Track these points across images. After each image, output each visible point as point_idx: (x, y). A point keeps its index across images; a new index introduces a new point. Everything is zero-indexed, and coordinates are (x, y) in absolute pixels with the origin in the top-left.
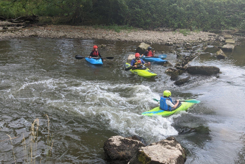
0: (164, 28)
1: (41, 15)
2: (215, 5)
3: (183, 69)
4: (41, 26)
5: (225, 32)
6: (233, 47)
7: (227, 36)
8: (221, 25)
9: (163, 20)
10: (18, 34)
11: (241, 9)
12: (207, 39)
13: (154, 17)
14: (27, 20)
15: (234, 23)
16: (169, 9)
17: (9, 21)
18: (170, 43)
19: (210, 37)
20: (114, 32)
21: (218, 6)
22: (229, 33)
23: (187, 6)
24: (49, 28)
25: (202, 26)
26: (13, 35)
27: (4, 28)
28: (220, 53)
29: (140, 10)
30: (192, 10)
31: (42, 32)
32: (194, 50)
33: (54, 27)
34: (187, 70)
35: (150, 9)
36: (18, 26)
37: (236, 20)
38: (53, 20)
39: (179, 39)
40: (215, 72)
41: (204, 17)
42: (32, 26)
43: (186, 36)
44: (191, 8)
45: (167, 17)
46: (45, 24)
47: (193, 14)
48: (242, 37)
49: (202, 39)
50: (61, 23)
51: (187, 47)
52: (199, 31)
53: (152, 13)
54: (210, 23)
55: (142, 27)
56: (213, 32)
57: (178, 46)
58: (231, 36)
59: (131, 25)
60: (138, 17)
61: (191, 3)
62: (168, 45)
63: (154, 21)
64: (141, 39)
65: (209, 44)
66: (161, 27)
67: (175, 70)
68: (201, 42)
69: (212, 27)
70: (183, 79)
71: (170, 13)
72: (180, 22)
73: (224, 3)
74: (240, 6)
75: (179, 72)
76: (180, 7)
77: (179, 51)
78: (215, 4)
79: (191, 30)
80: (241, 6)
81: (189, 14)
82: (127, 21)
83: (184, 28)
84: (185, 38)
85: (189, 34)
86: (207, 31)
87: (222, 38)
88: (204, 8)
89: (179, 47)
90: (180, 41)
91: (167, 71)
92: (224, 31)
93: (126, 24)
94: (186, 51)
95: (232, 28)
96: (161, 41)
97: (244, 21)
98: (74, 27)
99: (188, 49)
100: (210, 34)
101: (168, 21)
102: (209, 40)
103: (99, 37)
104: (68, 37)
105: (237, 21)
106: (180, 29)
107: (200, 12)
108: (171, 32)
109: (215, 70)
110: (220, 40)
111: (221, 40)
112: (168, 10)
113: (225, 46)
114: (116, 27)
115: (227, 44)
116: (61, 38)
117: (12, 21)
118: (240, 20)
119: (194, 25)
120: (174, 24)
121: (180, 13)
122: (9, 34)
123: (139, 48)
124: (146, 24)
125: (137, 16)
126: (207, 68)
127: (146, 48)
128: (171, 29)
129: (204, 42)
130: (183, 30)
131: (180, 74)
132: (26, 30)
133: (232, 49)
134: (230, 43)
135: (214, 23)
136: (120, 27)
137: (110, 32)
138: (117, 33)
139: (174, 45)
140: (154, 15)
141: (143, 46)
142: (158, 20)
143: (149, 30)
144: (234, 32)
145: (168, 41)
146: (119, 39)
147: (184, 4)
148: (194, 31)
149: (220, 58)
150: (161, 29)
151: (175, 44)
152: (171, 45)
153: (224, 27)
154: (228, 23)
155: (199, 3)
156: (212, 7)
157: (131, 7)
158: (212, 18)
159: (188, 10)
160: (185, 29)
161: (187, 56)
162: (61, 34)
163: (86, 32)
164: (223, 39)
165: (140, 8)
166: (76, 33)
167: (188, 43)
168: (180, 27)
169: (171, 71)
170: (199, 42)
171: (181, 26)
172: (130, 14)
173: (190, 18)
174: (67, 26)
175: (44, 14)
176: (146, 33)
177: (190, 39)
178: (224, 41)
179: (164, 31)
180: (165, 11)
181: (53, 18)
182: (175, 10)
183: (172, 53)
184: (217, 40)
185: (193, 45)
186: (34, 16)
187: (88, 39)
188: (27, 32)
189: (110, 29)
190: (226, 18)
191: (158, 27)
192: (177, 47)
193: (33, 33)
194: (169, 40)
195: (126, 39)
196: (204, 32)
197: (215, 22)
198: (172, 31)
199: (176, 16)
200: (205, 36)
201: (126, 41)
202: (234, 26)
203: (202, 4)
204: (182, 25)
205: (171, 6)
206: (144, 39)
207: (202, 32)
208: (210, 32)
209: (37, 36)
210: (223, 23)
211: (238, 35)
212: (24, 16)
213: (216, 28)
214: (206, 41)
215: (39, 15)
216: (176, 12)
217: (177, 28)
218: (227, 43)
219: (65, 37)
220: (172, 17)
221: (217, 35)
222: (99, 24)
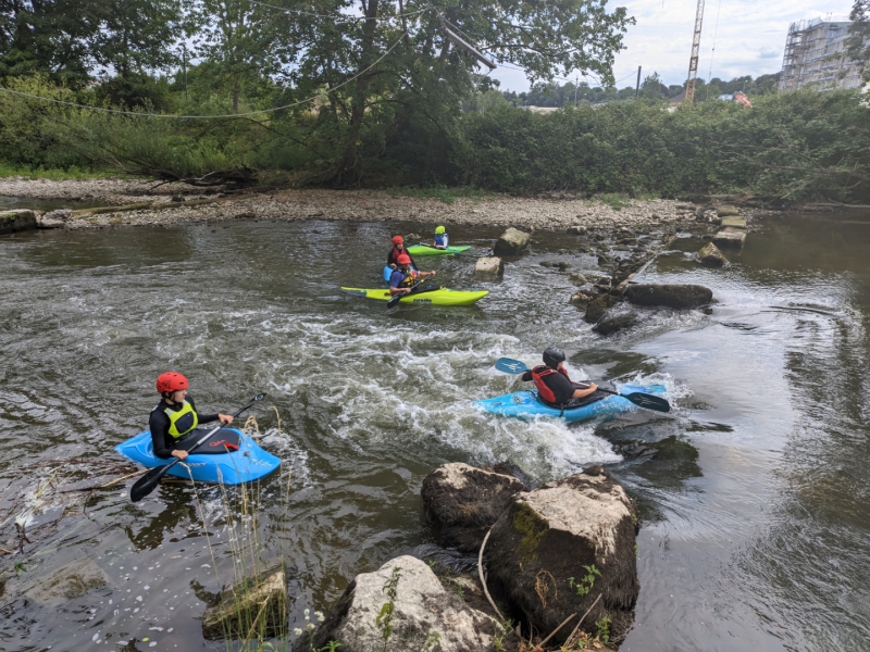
0: (563, 192)
1: (264, 168)
2: (692, 133)
3: (615, 293)
4: (264, 192)
5: (720, 199)
6: (742, 235)
7: (724, 209)
8: (709, 183)
9: (559, 172)
10: (209, 212)
11: (759, 142)
12: (674, 216)
13: (536, 166)
14: (231, 179)
15: (742, 177)
16: (574, 147)
17: (187, 182)
18: (578, 228)
19: (681, 211)
20: (438, 204)
21: (697, 135)
22: (728, 201)
23: (621, 137)
24: (282, 196)
25: (659, 186)
26: (196, 214)
27: (174, 200)
28: (711, 250)
29: (501, 150)
30: (632, 146)
31: (264, 206)
32: (642, 243)
33: (294, 194)
34: (626, 294)
35: (527, 147)
36: (208, 193)
37: (746, 168)
38: (293, 177)
39: (601, 217)
40: (701, 300)
41: (662, 163)
42: (241, 194)
43: (619, 210)
44: (629, 142)
45: (570, 164)
46: (271, 188)
47: (635, 157)
48: (763, 212)
49: (662, 217)
50: (311, 184)
51: (623, 237)
52: (652, 198)
53: (532, 156)
54: (679, 178)
55: (508, 191)
56: (687, 200)
57: (600, 234)
58: (734, 210)
59: (480, 185)
60: (498, 166)
61: (628, 131)
62: (575, 232)
63: (538, 175)
64: (507, 218)
65: (679, 230)
66: (555, 189)
67: (595, 296)
68: (659, 226)
69: (686, 188)
70: (620, 318)
71: (578, 157)
72: (603, 177)
73: (713, 127)
74: (754, 135)
75: (606, 299)
76: (601, 140)
77: (604, 248)
78: (690, 131)
79: (632, 196)
80: (758, 134)
81: (624, 158)
82: (470, 176)
83: (612, 192)
84: (616, 216)
85: (627, 206)
86: (671, 198)
87: (713, 215)
88: (662, 142)
89: (603, 239)
90: (604, 222)
91: (576, 297)
92: (717, 196)
93: (468, 183)
94: (622, 246)
95: (737, 189)
96: (557, 224)
97: (766, 171)
98: (340, 192)
99: (626, 243)
100: (680, 204)
101: (573, 174)
102: (679, 220)
103: (401, 215)
104: (327, 216)
105: (749, 172)
106: (602, 194)
107: (652, 152)
108: (581, 202)
109: (701, 295)
110: (707, 219)
111: (711, 220)
112: (571, 149)
113: (721, 235)
114: (444, 191)
115: (728, 229)
116: (310, 218)
117: (193, 183)
118: (755, 169)
119: (639, 183)
120: (587, 182)
121: (603, 155)
122: (188, 211)
123: (503, 242)
124: (517, 182)
125: (495, 165)
126: (677, 289)
127: (518, 242)
128: (579, 194)
129: (668, 224)
130: (610, 196)
131: (610, 305)
132: (228, 203)
133: (740, 241)
134: (736, 227)
135: (690, 178)
136: (454, 190)
137: (429, 203)
138: (445, 205)
139: (589, 233)
140: (537, 162)
141: (511, 236)
142: (547, 174)
143: (526, 197)
144: (742, 200)
145: (575, 224)
146: (452, 221)
147: (611, 133)
148: (639, 199)
149: (712, 264)
150: (555, 195)
151: (592, 229)
152: (582, 233)
153: (716, 186)
154: (726, 178)
155: (651, 130)
156: (682, 139)
157: (480, 143)
158: (683, 165)
159: (622, 147)
160: (616, 194)
161: (625, 261)
162: (311, 210)
163: (370, 204)
164: (715, 216)
165: (502, 146)
166: (347, 206)
167: (624, 228)
168: (601, 188)
169: (585, 297)
170: (654, 226)
171: (605, 186)
172: (477, 160)
173: (628, 166)
174: (326, 193)
175: (270, 165)
176: (517, 206)
177: (631, 218)
178: (717, 223)
179: (562, 198)
180: (565, 150)
181: (292, 174)
182: (589, 149)
183: (585, 252)
184: (700, 218)
185: (639, 233)
186: (247, 170)
187: (376, 221)
188: (230, 208)
189: (429, 196)
190: (721, 165)
191: (548, 190)
192: (599, 238)
193: (244, 211)
194: (576, 220)
195: (469, 220)
196: (665, 201)
197: (691, 175)
198: (583, 198)
199: (593, 164)
200: (667, 209)
201: (468, 225)
202: (742, 183)
203: (658, 132)
204: (608, 183)
205: (578, 138)
206: (515, 220)
207: (659, 200)
208: (681, 200)
209: (254, 217)
210: (712, 177)
211: (754, 206)
212: (223, 169)
213: (695, 188)
214: (672, 222)
215: (259, 166)
216: (593, 154)
217: (595, 191)
218: (725, 227)
219: (319, 216)
220: (582, 164)
221: (698, 208)
222: (402, 185)
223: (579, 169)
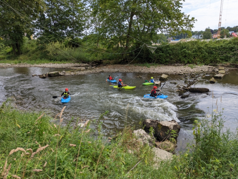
0: (178, 64)
1: (104, 60)
2: (212, 48)
3: (186, 90)
4: (105, 66)
5: (220, 65)
6: (222, 75)
7: (220, 68)
8: (217, 61)
9: (177, 59)
10: (93, 71)
11: (231, 50)
12: (207, 70)
13: (171, 58)
14: (97, 63)
15: (226, 59)
16: (181, 52)
17: (88, 64)
18: (181, 74)
19: (209, 69)
20: (146, 68)
21: (214, 49)
22: (223, 66)
23: (193, 50)
24: (109, 67)
25: (204, 61)
26: (91, 72)
27: (86, 68)
28: (213, 79)
29: (162, 54)
30: (197, 52)
31: (106, 69)
32: (196, 77)
33: (111, 66)
34: (189, 90)
35: (169, 53)
36: (92, 66)
37: (228, 57)
38: (111, 62)
39: (187, 70)
41: (205, 56)
42: (100, 66)
43: (192, 68)
44: (195, 51)
45: (180, 57)
46: (106, 64)
47: (197, 55)
48: (232, 68)
49: (204, 70)
50: (115, 63)
51: (192, 76)
52: (202, 65)
53: (170, 55)
54: (209, 60)
55: (164, 64)
56: (212, 65)
57: (186, 75)
58: (223, 68)
59: (157, 62)
60: (161, 58)
61: (195, 48)
63: (172, 60)
64: (163, 71)
65: (207, 74)
66: (176, 63)
67: (182, 90)
68: (202, 73)
69: (211, 62)
70: (186, 95)
71: (182, 55)
72: (189, 60)
73: (218, 47)
74: (230, 48)
75: (184, 91)
76: (188, 51)
77: (186, 79)
79: (197, 65)
81: (194, 55)
82: (154, 60)
83: (191, 63)
84: (191, 70)
85: (195, 67)
86: (207, 65)
87: (217, 70)
88: (204, 51)
89: (187, 76)
90: (188, 72)
91: (177, 90)
93: (154, 62)
94: (191, 78)
95: (225, 62)
96: (176, 72)
97: (233, 58)
98: (122, 65)
100: (209, 67)
101: (181, 59)
103: (137, 71)
104: (120, 71)
106: (189, 64)
107: (202, 53)
108: (183, 66)
109: (206, 90)
110: (215, 71)
113: (217, 75)
114: (148, 64)
115: (219, 74)
116: (116, 72)
118: (230, 57)
119: (199, 61)
120: (185, 61)
121: (189, 54)
122: (89, 71)
123: (161, 77)
124: (166, 62)
126: (200, 89)
127: (165, 78)
128: (183, 64)
129: (204, 72)
132: (97, 69)
133: (221, 77)
134: (222, 72)
135: (212, 60)
136: (150, 64)
137: (144, 68)
138: (148, 68)
139: (184, 75)
140: (171, 57)
141: (164, 76)
142: (174, 59)
143: (168, 65)
144: (226, 65)
146: (149, 72)
147: (191, 49)
149: (212, 82)
150: (176, 65)
153: (219, 62)
154: (222, 59)
155: (201, 48)
156: (210, 50)
157: (157, 52)
158: (210, 57)
159: (194, 52)
161: (191, 82)
162: (116, 70)
163: (130, 68)
166: (124, 69)
167: (193, 74)
169: (179, 90)
170: (201, 73)
172: (156, 57)
173: (195, 57)
174: (119, 65)
175: (106, 59)
176: (166, 68)
177: (195, 71)
178: (217, 72)
180: (179, 53)
182: (185, 53)
185: (196, 75)
186: (101, 60)
187: (131, 72)
189: (144, 66)
190: (221, 56)
191: (174, 63)
192: (186, 76)
193: (101, 71)
194: (181, 72)
195: (154, 72)
196: (205, 66)
199: (186, 56)
200: (205, 68)
202: (227, 61)
203: (203, 48)
205: (182, 50)
206: (165, 71)
208: (210, 65)
209: (103, 72)
211: (230, 67)
212: (95, 60)
213: (214, 62)
214: (206, 72)
216: (186, 54)
217: (187, 63)
219: (118, 72)
220: (183, 57)
221: (214, 67)
222: (137, 63)
223: (183, 58)
